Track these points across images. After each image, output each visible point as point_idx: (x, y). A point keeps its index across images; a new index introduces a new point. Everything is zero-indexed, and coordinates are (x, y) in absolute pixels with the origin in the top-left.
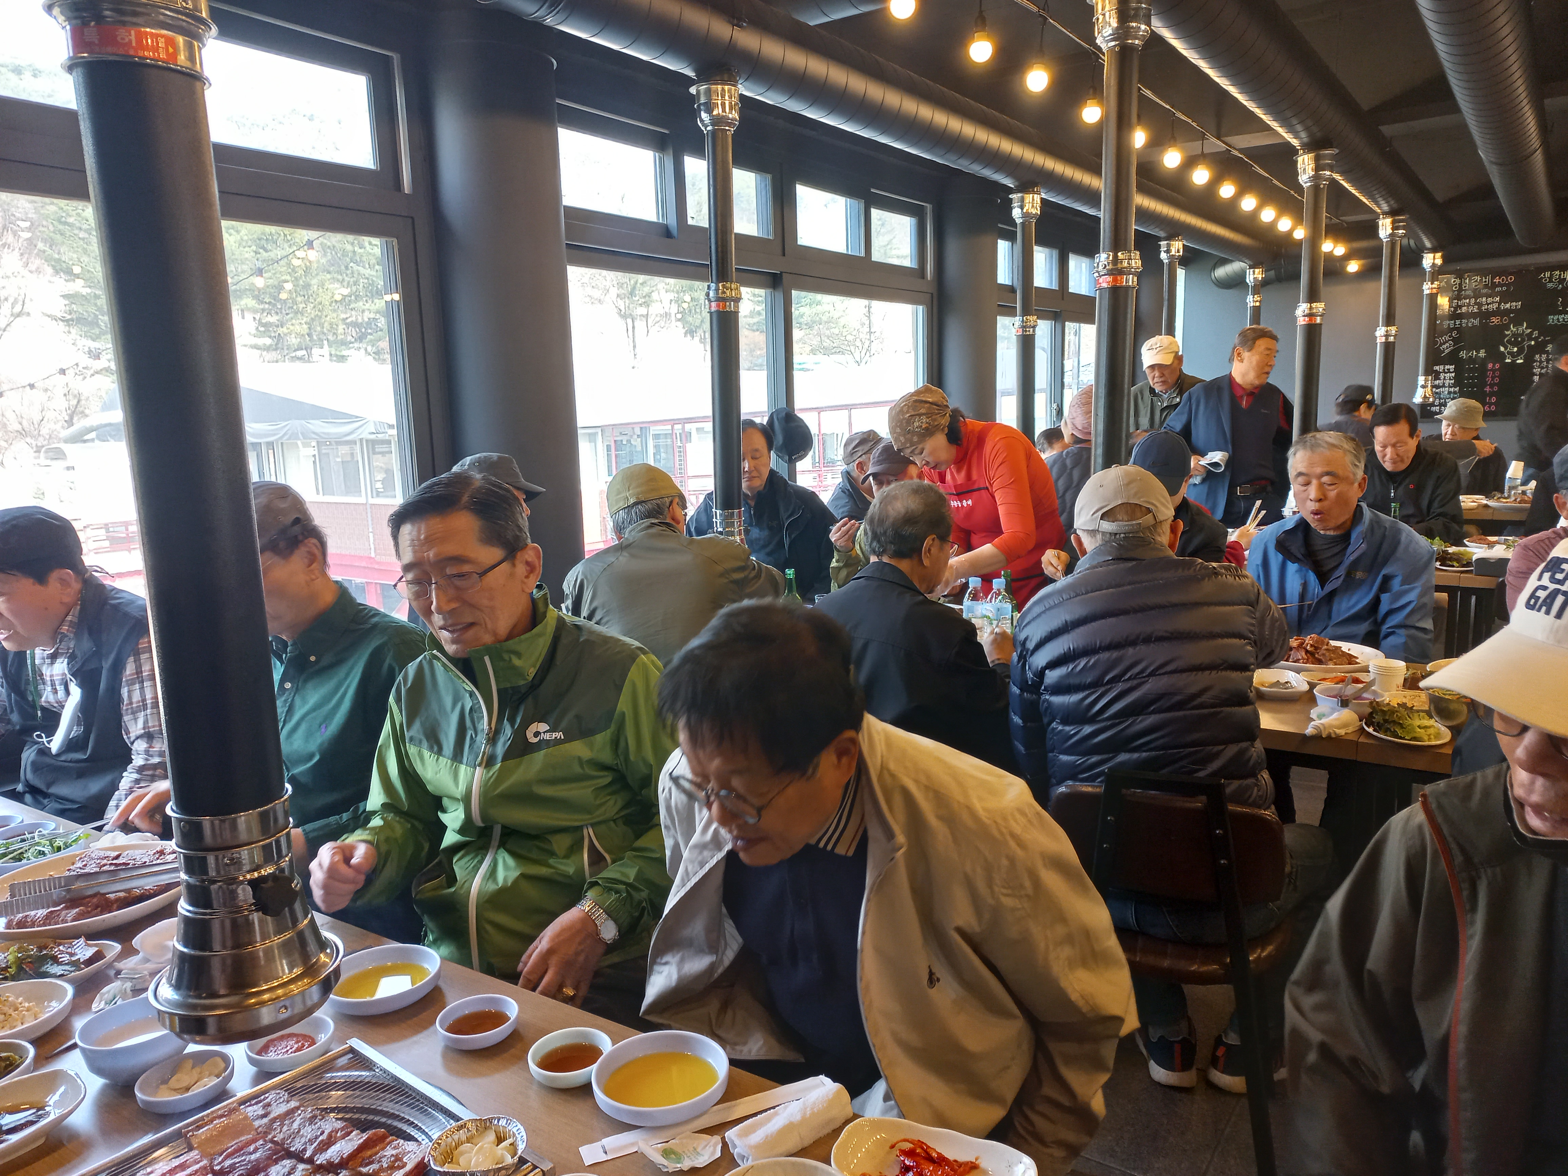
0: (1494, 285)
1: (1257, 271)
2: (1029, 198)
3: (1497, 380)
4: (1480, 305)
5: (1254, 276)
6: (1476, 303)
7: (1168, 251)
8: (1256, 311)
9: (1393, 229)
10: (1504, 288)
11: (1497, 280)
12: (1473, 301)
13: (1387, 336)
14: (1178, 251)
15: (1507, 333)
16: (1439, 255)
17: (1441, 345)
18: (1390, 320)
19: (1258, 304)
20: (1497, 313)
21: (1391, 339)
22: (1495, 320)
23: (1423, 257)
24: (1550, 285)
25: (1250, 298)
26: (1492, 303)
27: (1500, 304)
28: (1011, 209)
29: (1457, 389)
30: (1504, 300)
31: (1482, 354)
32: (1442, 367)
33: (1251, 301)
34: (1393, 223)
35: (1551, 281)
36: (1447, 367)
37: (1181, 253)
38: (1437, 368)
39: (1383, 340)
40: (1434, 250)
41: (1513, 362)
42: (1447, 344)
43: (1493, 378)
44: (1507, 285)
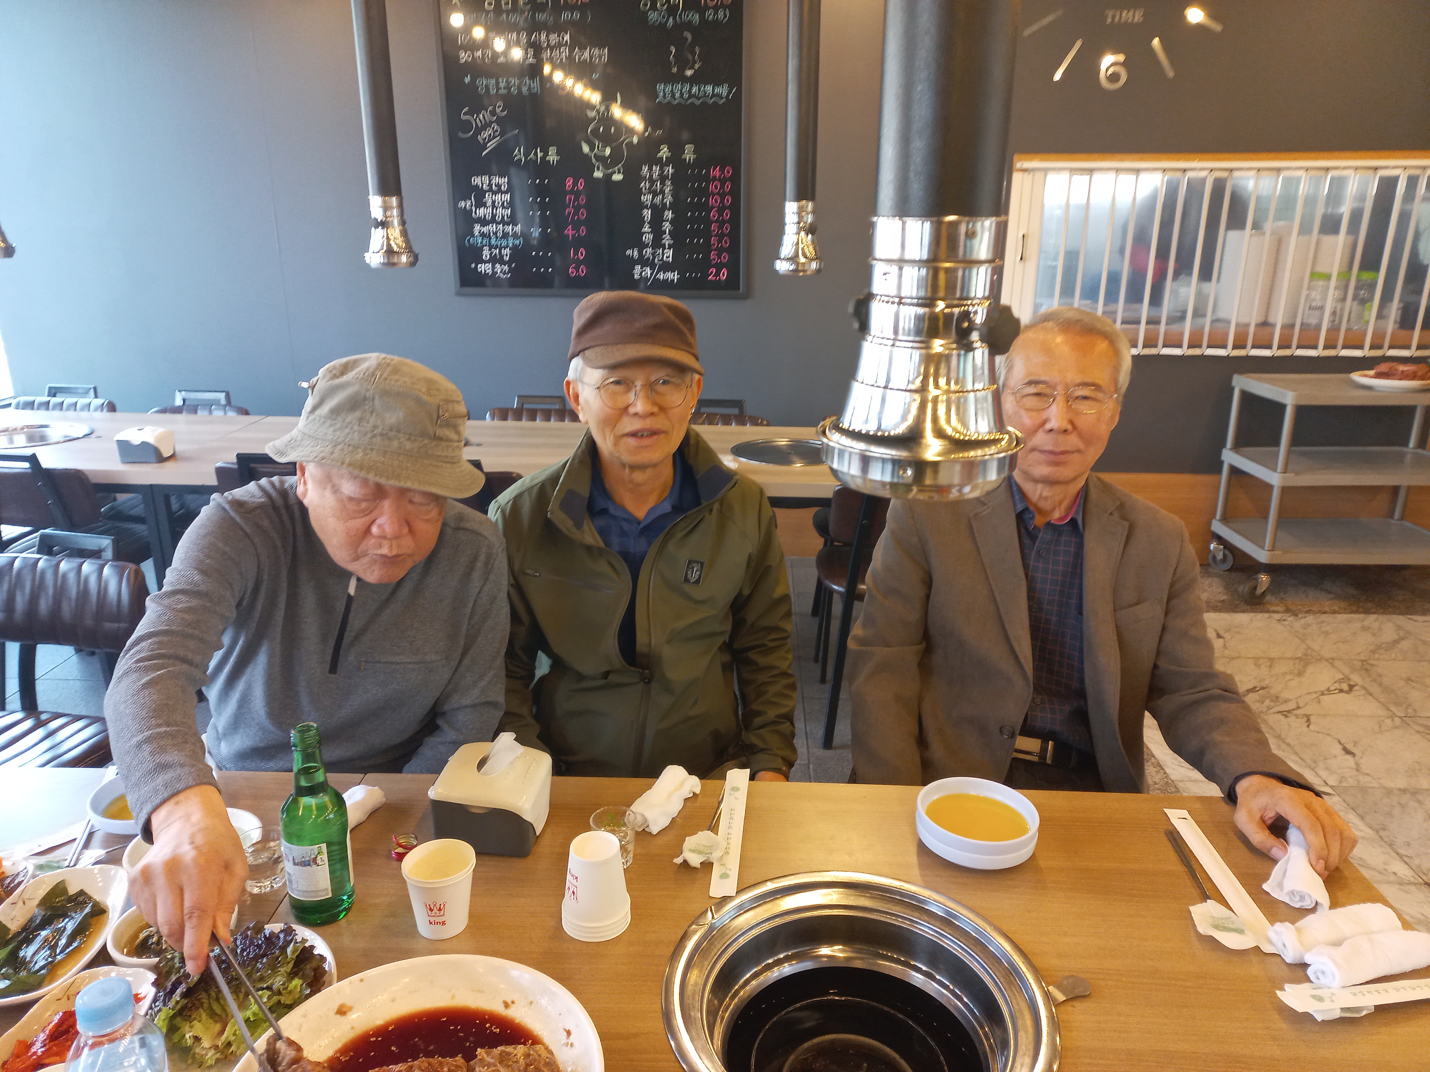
0: (557, 6)
3: (583, 214)
10: (577, 15)
12: (524, 37)
17: (479, 131)
24: (655, 15)
27: (573, 49)
29: (518, 229)
30: (579, 42)
31: (553, 157)
32: (486, 179)
35: (654, 8)
36: (496, 180)
38: (477, 181)
41: (608, 177)
42: (489, 132)
43: (577, 209)
44: (582, 9)
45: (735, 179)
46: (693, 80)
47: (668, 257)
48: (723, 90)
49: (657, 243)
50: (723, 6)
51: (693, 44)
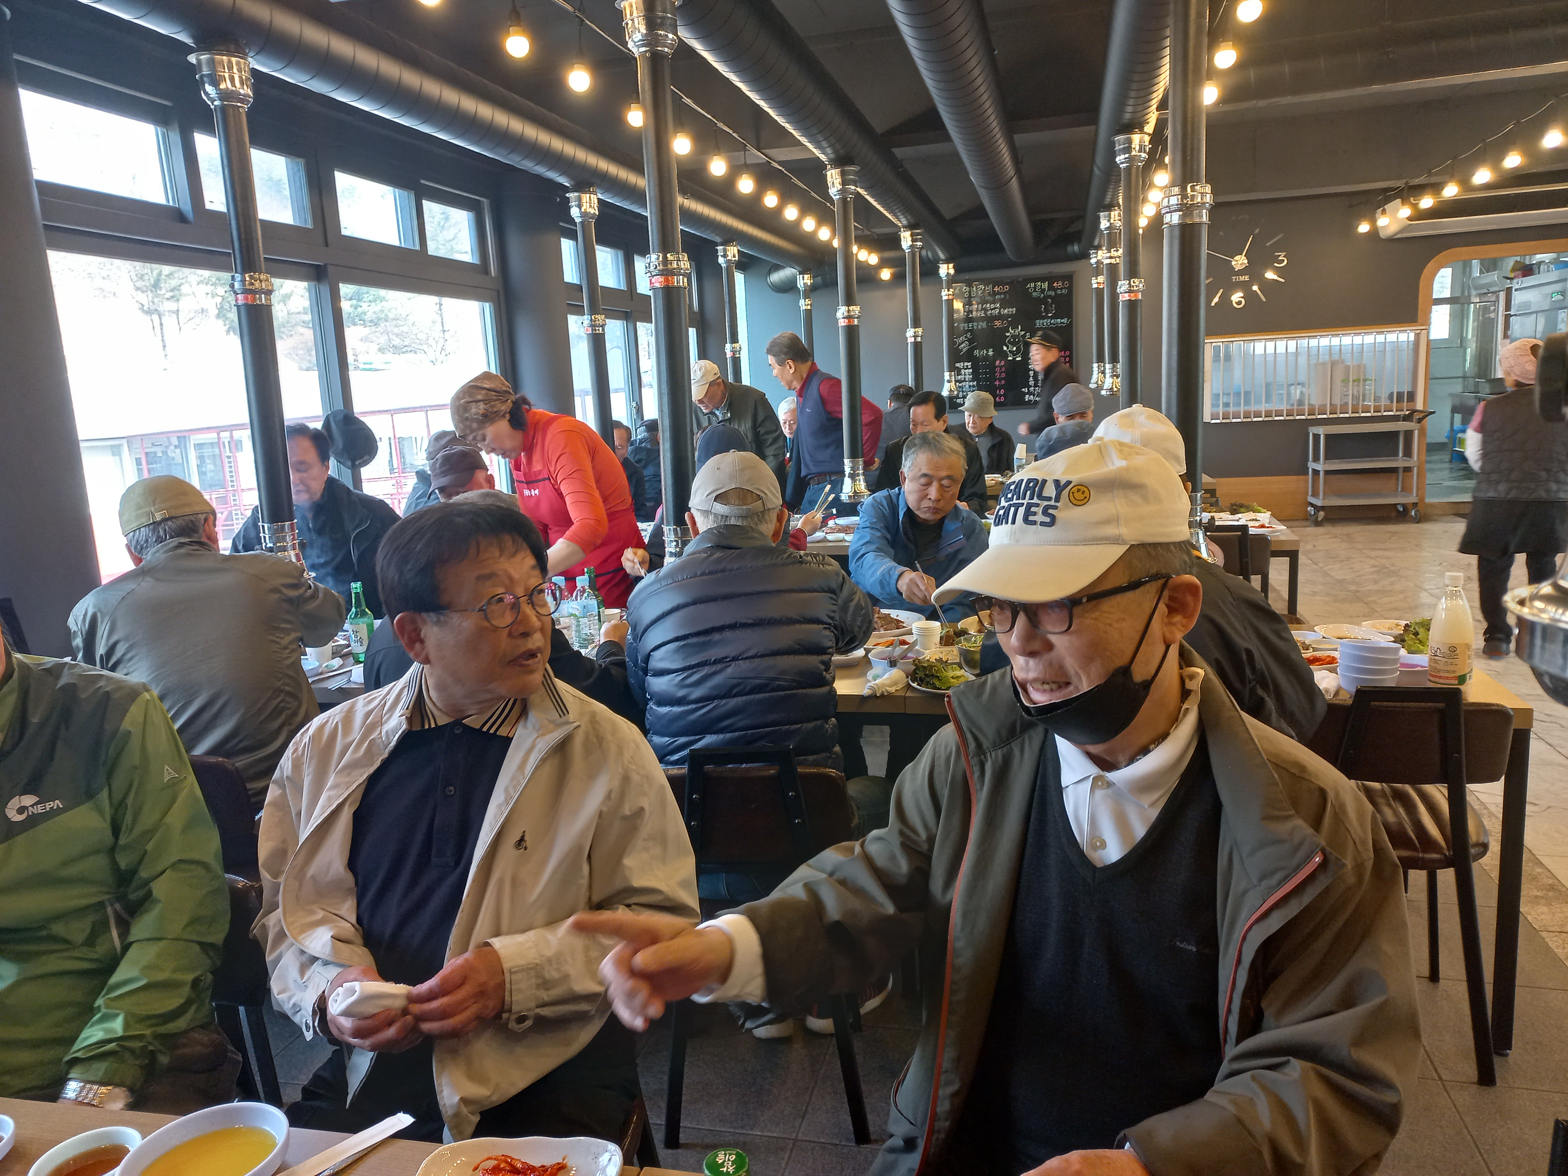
0: (995, 293)
1: (806, 276)
2: (585, 197)
3: (1003, 375)
4: (986, 310)
5: (804, 281)
6: (983, 309)
7: (725, 256)
8: (808, 313)
9: (913, 241)
10: (1002, 296)
11: (996, 289)
12: (980, 306)
13: (915, 337)
14: (734, 256)
15: (1008, 334)
16: (951, 266)
17: (960, 344)
18: (916, 324)
19: (809, 307)
20: (1000, 317)
21: (919, 339)
22: (998, 323)
23: (939, 267)
24: (1035, 294)
25: (802, 302)
26: (995, 309)
27: (1000, 309)
28: (569, 208)
29: (975, 383)
30: (1003, 307)
31: (991, 353)
32: (962, 364)
33: (804, 304)
34: (912, 235)
35: (1035, 291)
36: (966, 364)
37: (737, 259)
38: (958, 365)
39: (913, 340)
40: (947, 262)
41: (1014, 359)
42: (964, 344)
43: (1000, 373)
44: (1004, 293)
45: (1071, 356)
46: (1051, 318)
48: (1065, 320)
49: (1036, 386)
50: (1065, 288)
51: (1052, 303)
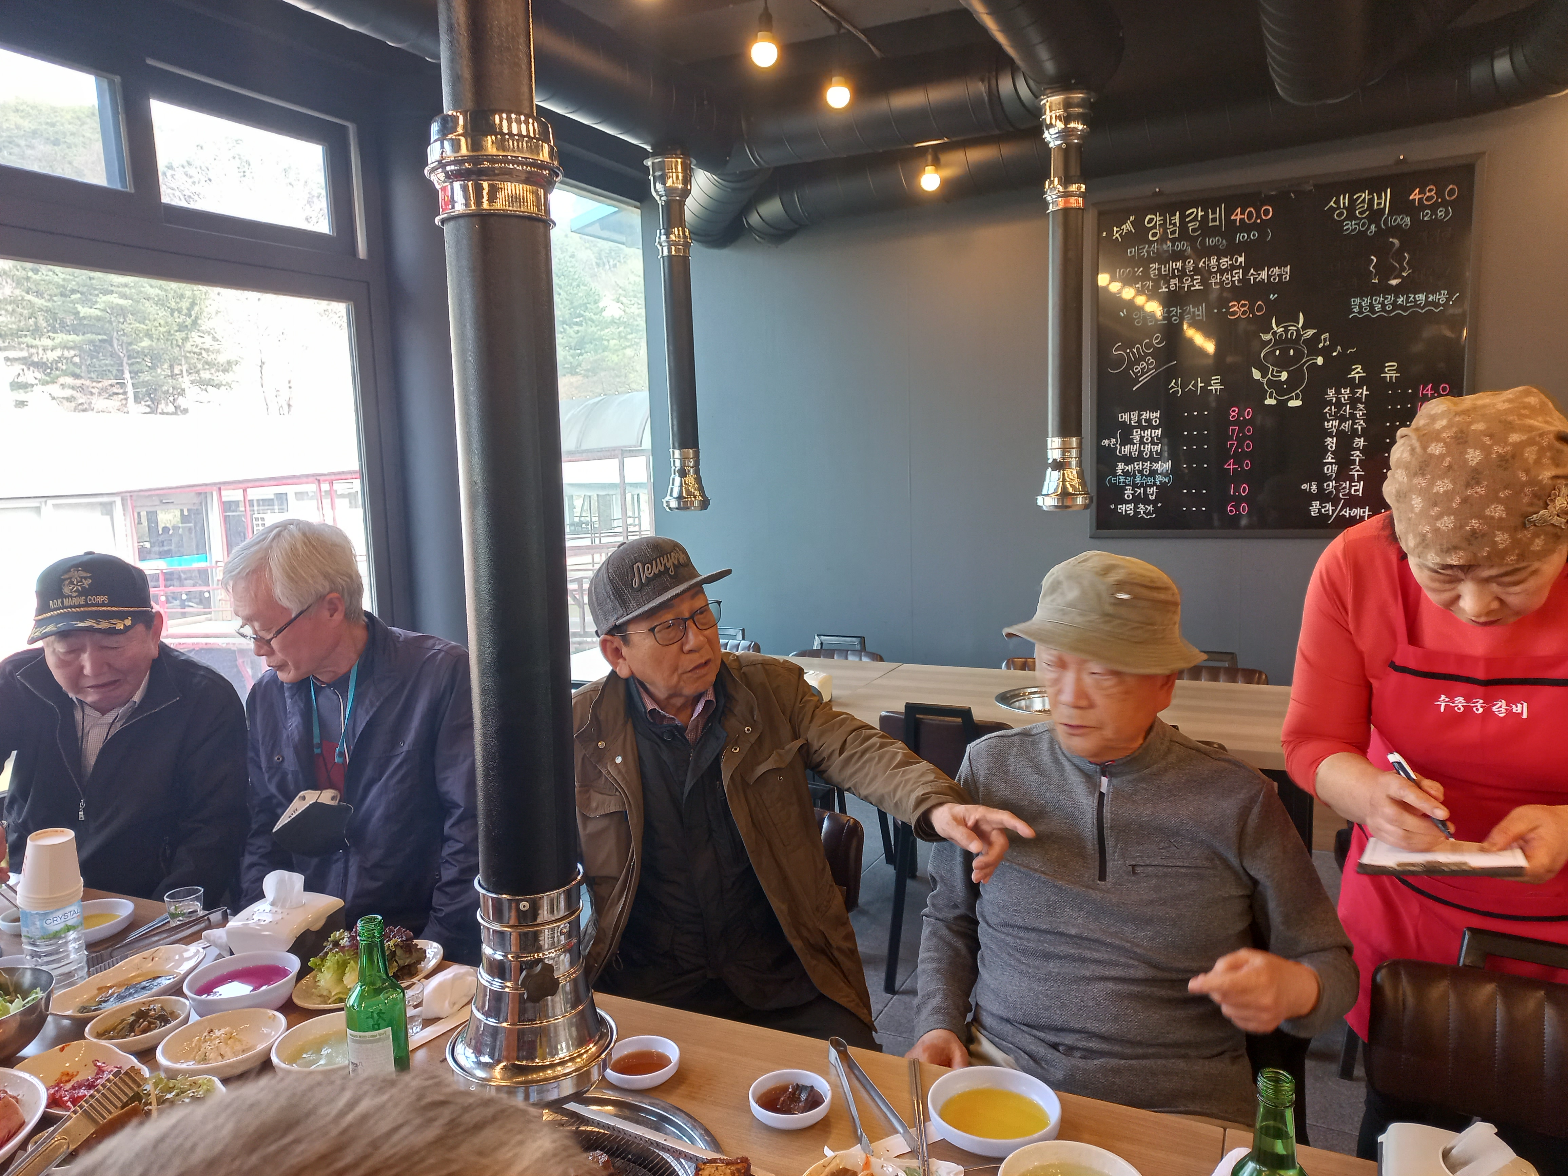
0: (1232, 228)
3: (1248, 446)
4: (1205, 274)
6: (1197, 270)
10: (1254, 235)
11: (1237, 216)
12: (1190, 265)
15: (1267, 337)
17: (1131, 365)
20: (1243, 290)
22: (1238, 308)
23: (1043, 107)
24: (1350, 225)
26: (1230, 271)
27: (1246, 272)
29: (1168, 465)
30: (1255, 263)
31: (1215, 386)
32: (1135, 416)
35: (1351, 216)
36: (1145, 415)
38: (1125, 417)
40: (1065, 86)
41: (1282, 404)
42: (1143, 365)
43: (1241, 441)
44: (1261, 227)
46: (1396, 291)
47: (1356, 491)
48: (1440, 297)
49: (1343, 474)
50: (1445, 204)
51: (1401, 251)
